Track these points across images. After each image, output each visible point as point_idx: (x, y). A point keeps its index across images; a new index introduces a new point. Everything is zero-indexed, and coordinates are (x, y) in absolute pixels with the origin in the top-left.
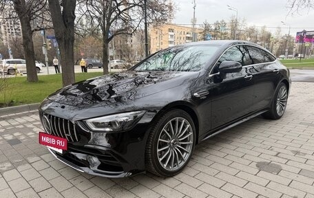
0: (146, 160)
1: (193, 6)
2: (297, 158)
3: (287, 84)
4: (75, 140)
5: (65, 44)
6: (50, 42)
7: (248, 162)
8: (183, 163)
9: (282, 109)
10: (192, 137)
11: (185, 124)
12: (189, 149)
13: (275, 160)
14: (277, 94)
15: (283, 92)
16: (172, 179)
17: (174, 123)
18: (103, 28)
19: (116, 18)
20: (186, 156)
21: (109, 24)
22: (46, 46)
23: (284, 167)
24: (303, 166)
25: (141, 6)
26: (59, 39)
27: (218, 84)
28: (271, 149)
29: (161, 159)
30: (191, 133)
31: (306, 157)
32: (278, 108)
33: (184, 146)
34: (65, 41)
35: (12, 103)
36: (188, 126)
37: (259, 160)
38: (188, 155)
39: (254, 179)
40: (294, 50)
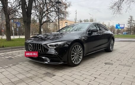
0: (68, 59)
1: (76, 13)
2: (118, 61)
3: (113, 39)
4: (42, 52)
5: (27, 24)
6: (15, 25)
7: (101, 63)
8: (79, 62)
9: (112, 48)
10: (82, 53)
11: (80, 48)
12: (81, 57)
13: (111, 62)
14: (110, 42)
15: (112, 42)
16: (76, 67)
17: (76, 47)
18: (40, 20)
19: (45, 16)
20: (80, 60)
21: (42, 18)
22: (14, 27)
23: (114, 63)
24: (120, 63)
25: (55, 11)
26: (25, 22)
27: (89, 36)
28: (109, 59)
29: (72, 59)
30: (82, 52)
31: (121, 61)
32: (111, 47)
33: (80, 56)
34: (27, 23)
35: (3, 47)
36: (81, 49)
37: (105, 62)
38: (81, 59)
39: (104, 66)
40: (115, 31)
